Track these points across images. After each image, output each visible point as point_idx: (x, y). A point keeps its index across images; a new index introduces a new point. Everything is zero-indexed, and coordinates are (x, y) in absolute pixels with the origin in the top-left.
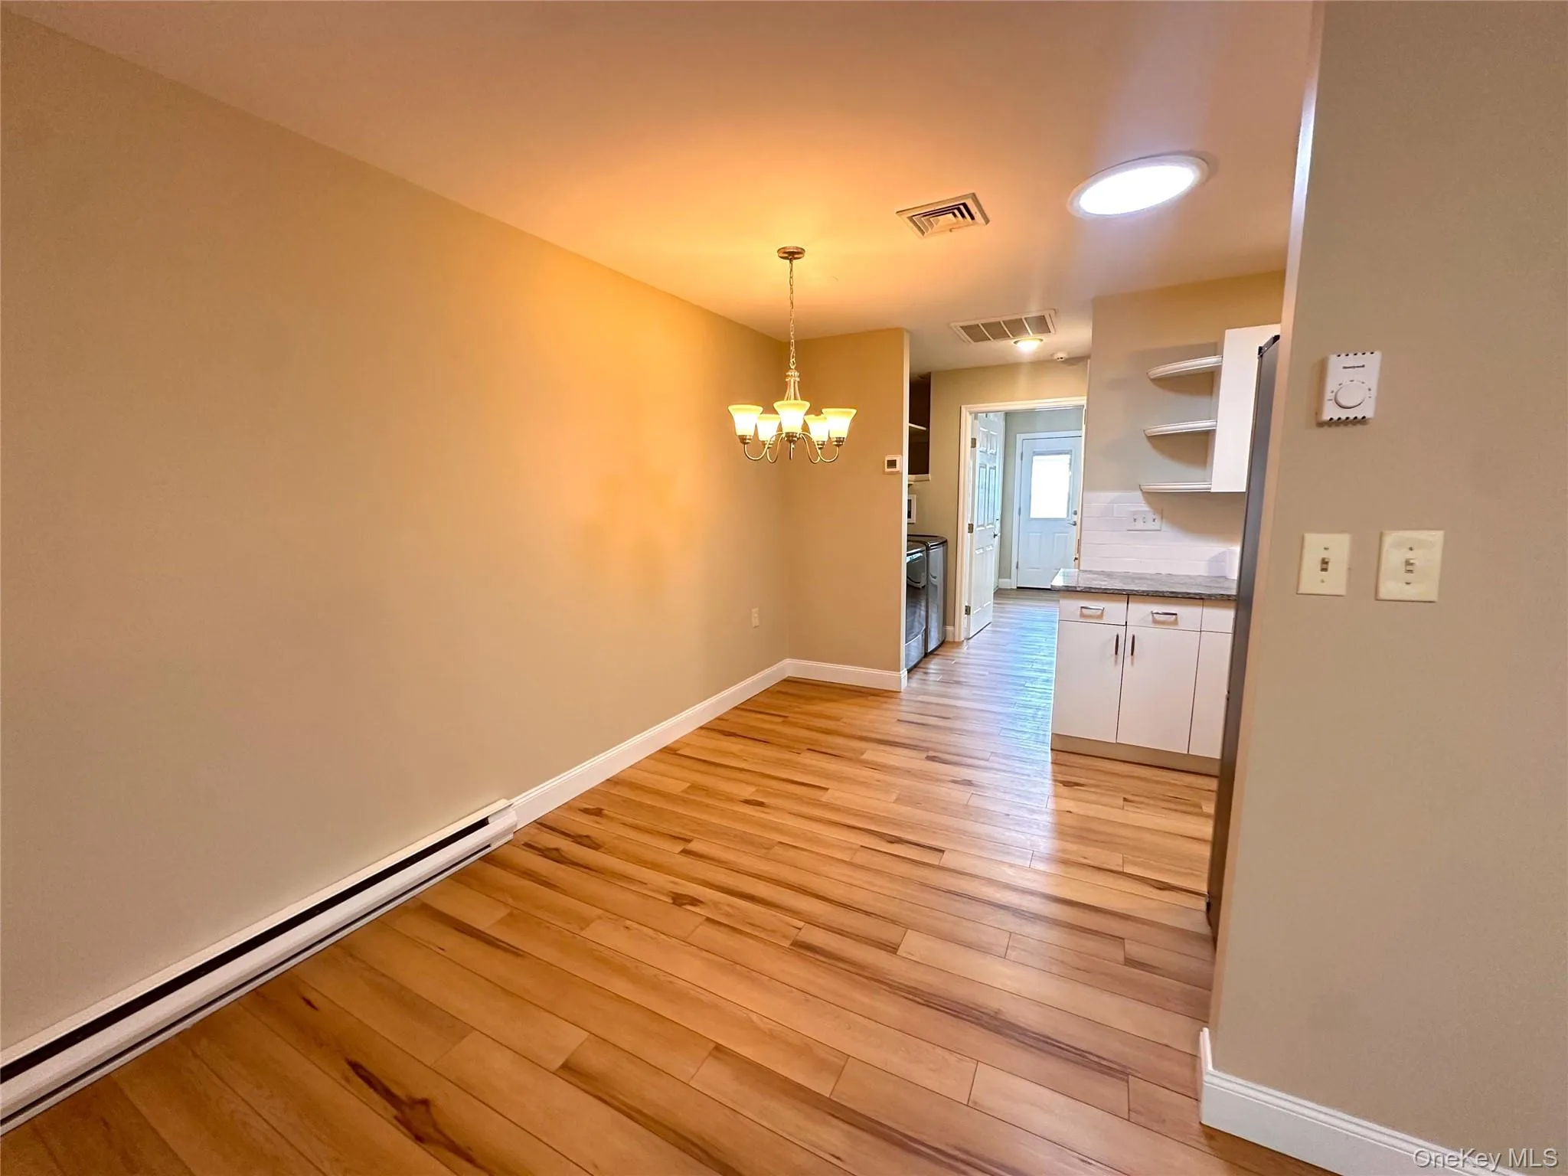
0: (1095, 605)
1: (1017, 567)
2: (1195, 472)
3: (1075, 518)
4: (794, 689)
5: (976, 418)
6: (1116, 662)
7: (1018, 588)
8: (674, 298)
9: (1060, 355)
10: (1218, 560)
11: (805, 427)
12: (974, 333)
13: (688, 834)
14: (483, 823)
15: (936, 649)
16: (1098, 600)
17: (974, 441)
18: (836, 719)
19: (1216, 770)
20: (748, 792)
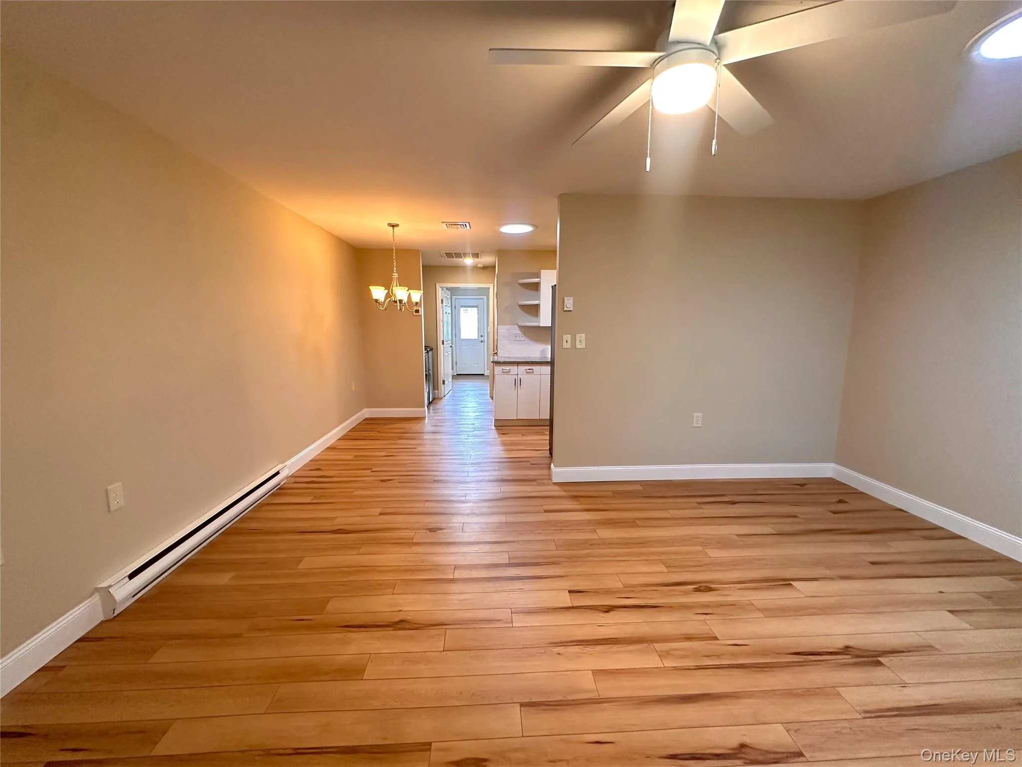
0: (507, 368)
1: (456, 364)
2: (535, 319)
3: (482, 339)
4: (369, 422)
5: (442, 290)
6: (515, 389)
7: (457, 374)
8: (322, 229)
9: (480, 265)
10: (543, 351)
11: (409, 296)
12: (449, 255)
13: (370, 467)
14: (278, 473)
15: (432, 401)
16: (508, 366)
17: (442, 300)
18: (404, 429)
19: (548, 423)
20: (384, 454)
